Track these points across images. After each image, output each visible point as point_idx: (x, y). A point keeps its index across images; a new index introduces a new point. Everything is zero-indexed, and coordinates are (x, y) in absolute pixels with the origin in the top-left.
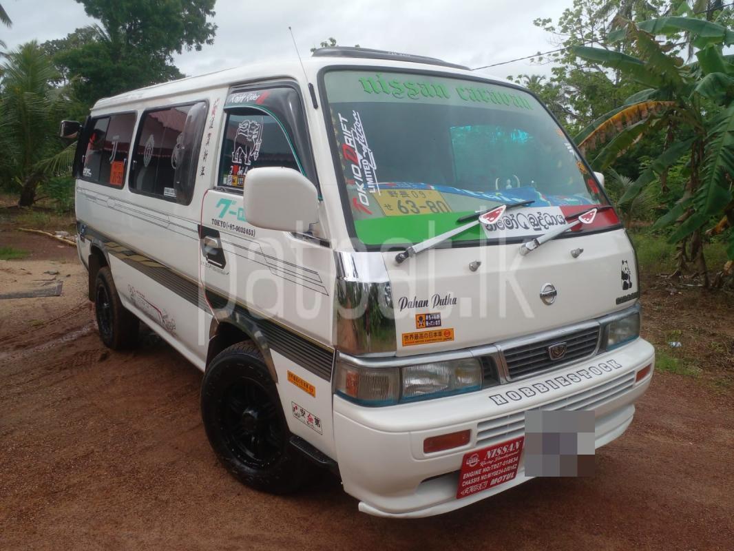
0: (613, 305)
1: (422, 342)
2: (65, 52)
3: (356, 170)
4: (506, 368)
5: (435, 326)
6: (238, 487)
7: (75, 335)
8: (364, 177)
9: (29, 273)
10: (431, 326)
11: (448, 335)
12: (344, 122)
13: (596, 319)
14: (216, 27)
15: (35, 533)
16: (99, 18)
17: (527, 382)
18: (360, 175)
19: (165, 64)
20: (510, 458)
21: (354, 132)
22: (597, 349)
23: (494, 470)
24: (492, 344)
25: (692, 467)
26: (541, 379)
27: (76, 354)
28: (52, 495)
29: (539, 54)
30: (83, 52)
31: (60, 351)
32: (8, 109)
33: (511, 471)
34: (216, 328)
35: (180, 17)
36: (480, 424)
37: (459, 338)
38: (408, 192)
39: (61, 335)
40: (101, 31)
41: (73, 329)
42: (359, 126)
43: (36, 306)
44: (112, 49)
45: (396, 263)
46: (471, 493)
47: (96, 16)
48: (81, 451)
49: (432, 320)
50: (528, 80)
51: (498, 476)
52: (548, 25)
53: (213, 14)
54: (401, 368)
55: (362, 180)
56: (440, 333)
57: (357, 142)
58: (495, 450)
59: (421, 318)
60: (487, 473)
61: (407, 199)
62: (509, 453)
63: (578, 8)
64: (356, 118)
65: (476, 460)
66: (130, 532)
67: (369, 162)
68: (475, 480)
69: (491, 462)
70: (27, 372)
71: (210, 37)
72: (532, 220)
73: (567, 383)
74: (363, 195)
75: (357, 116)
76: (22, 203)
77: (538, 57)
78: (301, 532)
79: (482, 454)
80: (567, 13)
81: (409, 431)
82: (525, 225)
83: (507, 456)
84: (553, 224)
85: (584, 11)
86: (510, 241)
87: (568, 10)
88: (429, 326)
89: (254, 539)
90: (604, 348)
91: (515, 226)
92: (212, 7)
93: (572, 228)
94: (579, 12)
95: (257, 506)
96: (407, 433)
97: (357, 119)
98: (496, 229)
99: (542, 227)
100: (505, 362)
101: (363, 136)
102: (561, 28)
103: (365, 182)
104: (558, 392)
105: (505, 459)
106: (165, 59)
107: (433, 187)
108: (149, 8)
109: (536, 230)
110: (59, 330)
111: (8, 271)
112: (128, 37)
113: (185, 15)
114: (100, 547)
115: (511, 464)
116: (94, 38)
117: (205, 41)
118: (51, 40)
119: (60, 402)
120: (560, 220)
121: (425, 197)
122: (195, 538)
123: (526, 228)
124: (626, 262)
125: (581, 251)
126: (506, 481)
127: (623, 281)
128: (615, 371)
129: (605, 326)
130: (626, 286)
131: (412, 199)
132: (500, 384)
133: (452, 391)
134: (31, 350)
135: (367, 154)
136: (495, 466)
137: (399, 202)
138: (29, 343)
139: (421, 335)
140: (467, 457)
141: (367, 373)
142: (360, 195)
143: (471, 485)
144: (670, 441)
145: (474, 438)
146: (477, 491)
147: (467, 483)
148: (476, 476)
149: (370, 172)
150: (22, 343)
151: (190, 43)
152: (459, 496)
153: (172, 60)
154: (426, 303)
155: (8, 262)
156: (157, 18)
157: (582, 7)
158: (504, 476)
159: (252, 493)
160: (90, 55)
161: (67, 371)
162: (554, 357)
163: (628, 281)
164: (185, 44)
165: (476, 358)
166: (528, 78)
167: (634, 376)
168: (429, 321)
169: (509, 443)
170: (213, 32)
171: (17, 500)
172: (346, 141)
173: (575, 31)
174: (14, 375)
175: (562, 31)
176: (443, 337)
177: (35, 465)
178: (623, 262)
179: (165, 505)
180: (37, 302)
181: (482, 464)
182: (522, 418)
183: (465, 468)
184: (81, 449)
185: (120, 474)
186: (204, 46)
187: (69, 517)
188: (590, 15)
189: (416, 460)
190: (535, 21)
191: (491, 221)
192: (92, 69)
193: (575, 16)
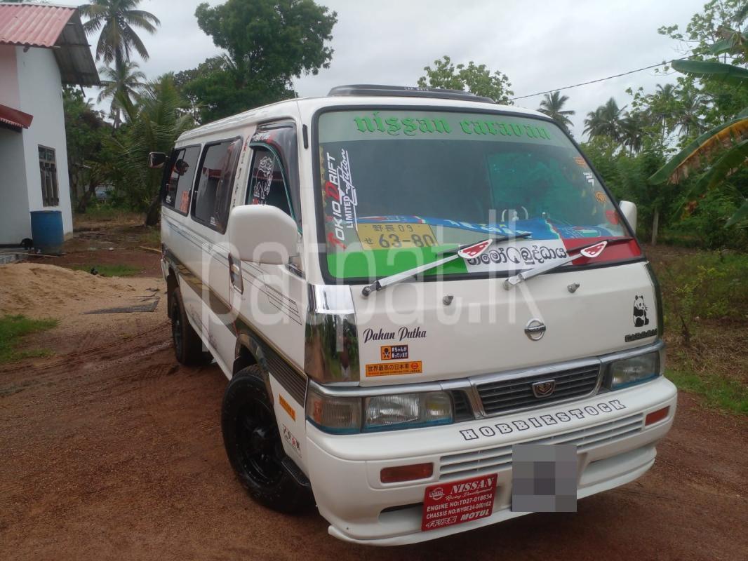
0: (621, 342)
1: (387, 373)
2: (195, 81)
3: (336, 206)
4: (480, 403)
5: (402, 358)
6: (249, 501)
7: (155, 349)
8: (343, 213)
9: (133, 290)
10: (397, 358)
11: (416, 367)
12: (331, 161)
13: (598, 357)
14: (333, 50)
15: (62, 527)
16: (226, 48)
17: (507, 419)
18: (339, 211)
19: (284, 88)
20: (480, 495)
21: (339, 170)
22: (597, 389)
23: (463, 506)
24: (467, 379)
25: (729, 522)
26: (523, 416)
27: (150, 367)
28: (86, 495)
29: (664, 63)
30: (210, 79)
31: (137, 364)
32: (138, 137)
33: (485, 508)
34: (239, 351)
35: (299, 43)
36: (443, 458)
37: (428, 370)
38: (395, 226)
39: (143, 349)
40: (229, 60)
41: (154, 344)
42: (346, 164)
43: (130, 321)
44: (237, 77)
45: (362, 295)
46: (438, 527)
47: (223, 46)
48: (124, 456)
49: (398, 352)
50: (660, 90)
51: (469, 512)
52: (674, 33)
53: (331, 38)
54: (363, 398)
55: (340, 216)
56: (407, 365)
57: (341, 178)
58: (462, 486)
59: (386, 350)
60: (455, 508)
61: (392, 233)
62: (480, 489)
63: (709, 12)
64: (343, 156)
65: (441, 494)
66: (140, 535)
67: (351, 199)
68: (441, 514)
69: (459, 497)
70: (104, 381)
71: (327, 61)
72: (525, 254)
73: (553, 422)
74: (339, 230)
75: (345, 155)
76: (148, 222)
77: (663, 66)
78: (291, 550)
79: (447, 488)
80: (697, 18)
81: (366, 460)
82: (516, 259)
83: (478, 492)
84: (550, 257)
85: (717, 15)
86: (501, 275)
87: (697, 15)
88: (395, 358)
89: (245, 552)
90: (607, 386)
91: (503, 259)
92: (329, 32)
93: (573, 261)
94: (711, 17)
95: (260, 522)
96: (364, 462)
97: (344, 158)
98: (479, 263)
99: (536, 261)
100: (478, 397)
101: (349, 174)
102: (690, 35)
103: (344, 218)
104: (540, 430)
105: (477, 495)
106: (285, 84)
107: (424, 221)
108: (270, 36)
109: (527, 264)
110: (143, 343)
111: (115, 287)
112: (252, 65)
113: (304, 41)
114: (111, 546)
115: (484, 501)
116: (222, 67)
117: (322, 65)
118: (184, 71)
119: (122, 411)
120: (559, 253)
121: (412, 231)
122: (194, 546)
123: (517, 262)
124: (642, 297)
125: (577, 286)
126: (479, 517)
127: (636, 318)
128: (615, 412)
129: (609, 365)
130: (639, 323)
131: (397, 232)
132: (475, 419)
133: (422, 423)
134: (114, 361)
135: (350, 191)
136: (465, 502)
137: (382, 235)
138: (114, 355)
139: (386, 366)
140: (429, 490)
141: (330, 401)
142: (337, 230)
143: (437, 518)
144: (715, 492)
145: (437, 471)
146: (445, 526)
147: (432, 516)
148: (442, 510)
149: (350, 209)
150: (108, 354)
151: (308, 68)
152: (424, 529)
153: (291, 84)
154: (392, 335)
155: (121, 279)
156: (278, 46)
157: (713, 12)
158: (477, 513)
159: (259, 509)
160: (216, 83)
161: (137, 382)
162: (538, 394)
163: (642, 318)
164: (304, 68)
165: (446, 391)
166: (661, 87)
167: (643, 418)
168: (395, 353)
169: (479, 479)
170: (329, 56)
171: (57, 497)
172: (330, 179)
173: (706, 36)
174: (93, 383)
175: (690, 38)
176: (410, 369)
177: (82, 467)
178: (637, 298)
179: (178, 512)
180: (132, 317)
181: (448, 498)
182: (510, 451)
183: (428, 501)
184: (125, 455)
185: (150, 481)
186: (321, 70)
187: (94, 516)
188: (723, 19)
189: (374, 490)
190: (660, 29)
191: (472, 256)
192: (218, 97)
193: (705, 21)
